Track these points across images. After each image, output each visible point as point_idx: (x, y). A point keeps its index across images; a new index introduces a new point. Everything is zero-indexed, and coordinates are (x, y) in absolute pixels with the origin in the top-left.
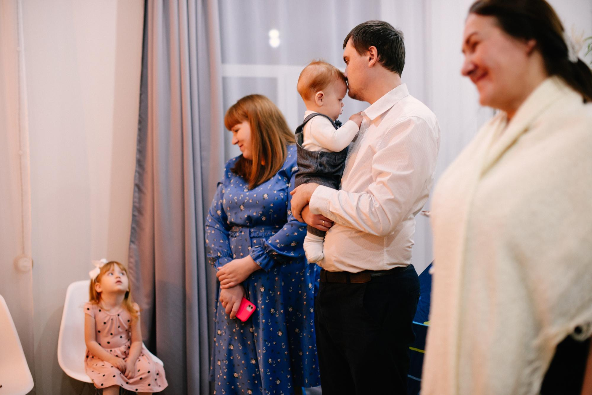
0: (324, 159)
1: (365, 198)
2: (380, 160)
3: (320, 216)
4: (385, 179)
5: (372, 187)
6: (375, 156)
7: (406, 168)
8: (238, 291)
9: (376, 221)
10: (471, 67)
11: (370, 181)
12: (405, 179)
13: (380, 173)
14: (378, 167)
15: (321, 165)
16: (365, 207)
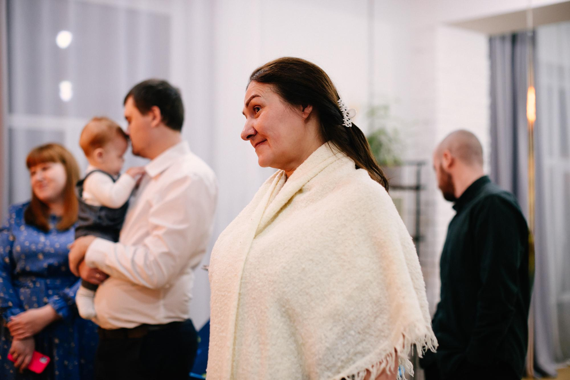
0: (103, 213)
1: (141, 251)
2: (157, 214)
3: (96, 270)
4: (160, 232)
5: (148, 241)
6: (153, 210)
7: (181, 222)
8: (31, 343)
9: (150, 273)
10: (251, 132)
11: (147, 234)
12: (180, 233)
13: (156, 227)
14: (154, 221)
15: (100, 218)
16: (140, 260)
